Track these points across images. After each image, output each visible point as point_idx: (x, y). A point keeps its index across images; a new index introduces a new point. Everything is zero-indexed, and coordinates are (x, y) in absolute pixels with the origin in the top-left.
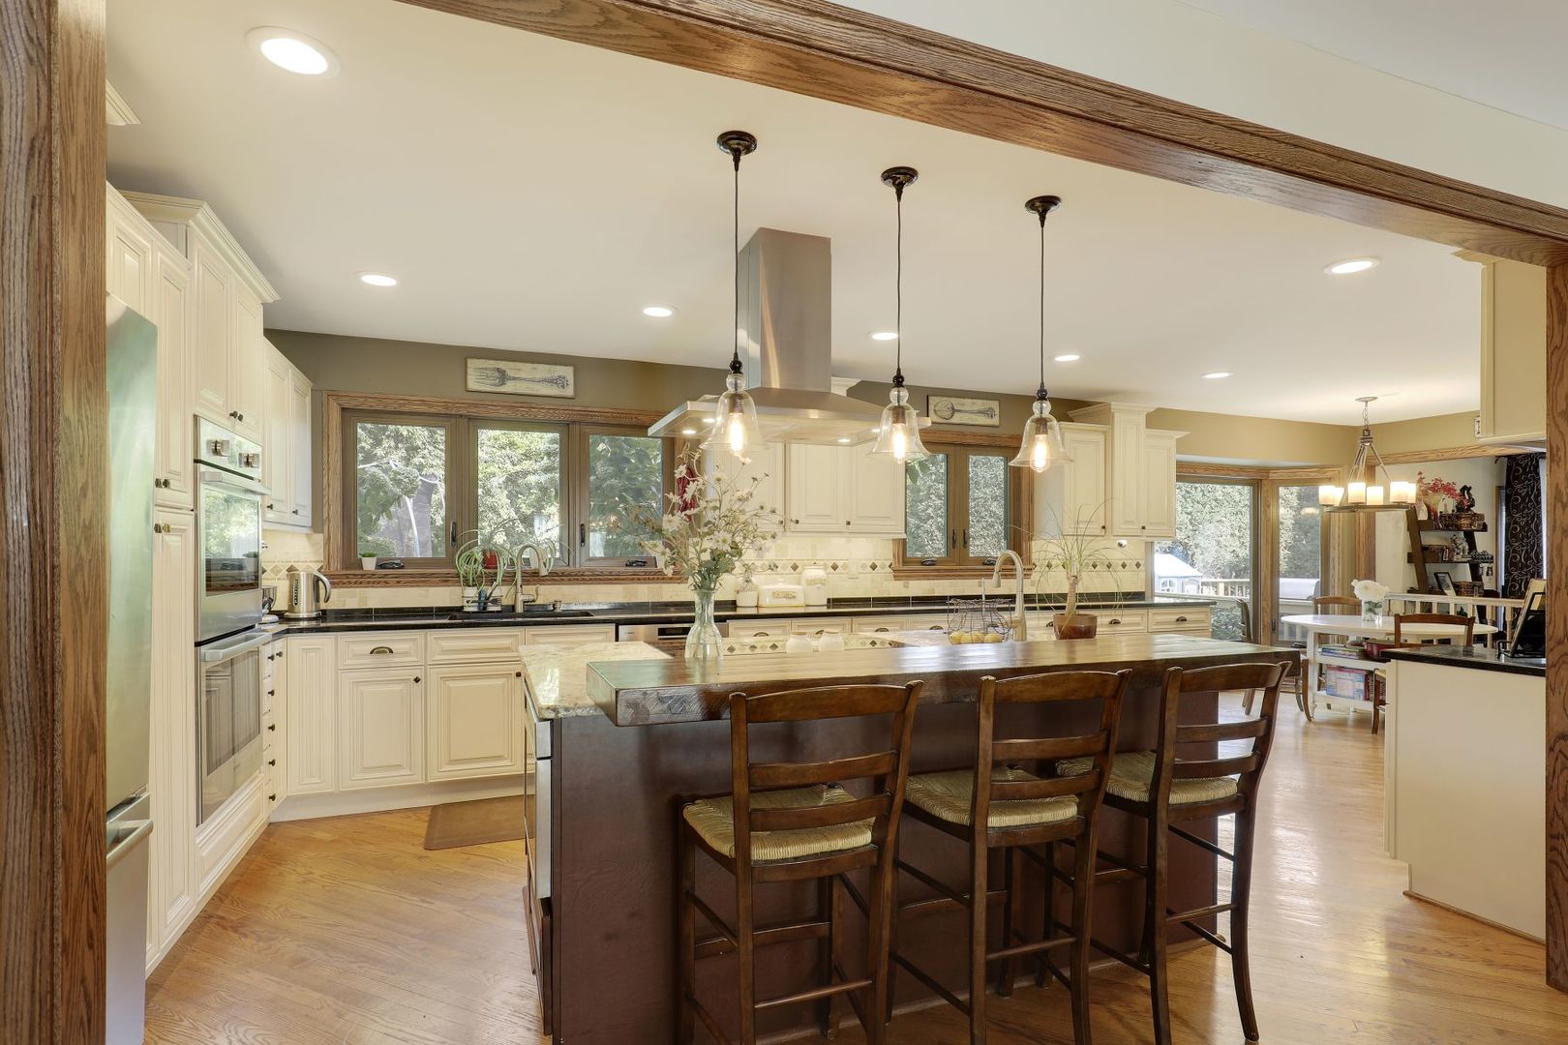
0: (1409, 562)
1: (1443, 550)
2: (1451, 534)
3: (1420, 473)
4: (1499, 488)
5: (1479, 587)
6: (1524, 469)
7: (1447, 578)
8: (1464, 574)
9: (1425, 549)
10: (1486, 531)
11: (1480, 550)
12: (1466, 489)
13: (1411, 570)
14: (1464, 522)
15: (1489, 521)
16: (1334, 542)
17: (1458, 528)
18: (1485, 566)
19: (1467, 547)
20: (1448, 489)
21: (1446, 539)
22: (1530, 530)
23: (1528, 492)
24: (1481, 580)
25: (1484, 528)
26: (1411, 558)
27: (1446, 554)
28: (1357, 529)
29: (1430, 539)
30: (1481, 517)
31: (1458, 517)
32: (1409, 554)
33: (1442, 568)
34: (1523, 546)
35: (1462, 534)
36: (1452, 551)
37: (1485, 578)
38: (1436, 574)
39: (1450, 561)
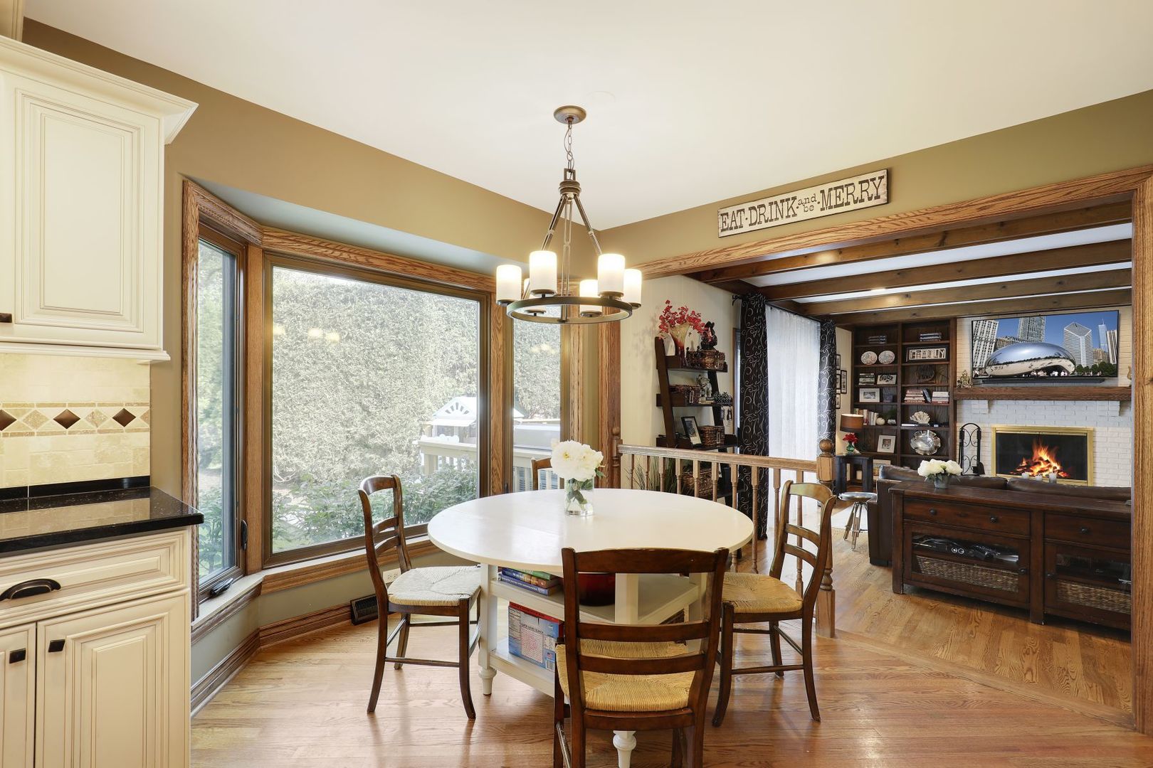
0: (658, 405)
1: (689, 391)
2: (696, 374)
3: (668, 302)
4: (735, 330)
5: (721, 432)
6: (755, 311)
7: (694, 424)
8: (708, 418)
9: (673, 389)
10: (726, 371)
11: (721, 391)
12: (710, 325)
13: (659, 413)
14: (708, 360)
15: (728, 360)
16: (574, 379)
17: (702, 367)
18: (725, 408)
19: (711, 389)
20: (694, 321)
21: (692, 380)
22: (759, 372)
23: (758, 334)
24: (723, 425)
25: (725, 369)
26: (660, 401)
27: (692, 396)
28: (600, 364)
29: (678, 379)
30: (722, 356)
31: (703, 355)
32: (657, 395)
33: (690, 411)
34: (754, 389)
35: (706, 375)
36: (697, 392)
37: (725, 422)
38: (683, 419)
39: (696, 404)
